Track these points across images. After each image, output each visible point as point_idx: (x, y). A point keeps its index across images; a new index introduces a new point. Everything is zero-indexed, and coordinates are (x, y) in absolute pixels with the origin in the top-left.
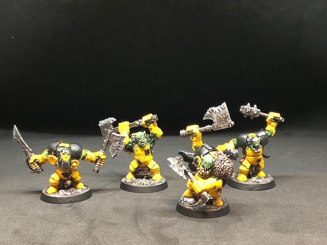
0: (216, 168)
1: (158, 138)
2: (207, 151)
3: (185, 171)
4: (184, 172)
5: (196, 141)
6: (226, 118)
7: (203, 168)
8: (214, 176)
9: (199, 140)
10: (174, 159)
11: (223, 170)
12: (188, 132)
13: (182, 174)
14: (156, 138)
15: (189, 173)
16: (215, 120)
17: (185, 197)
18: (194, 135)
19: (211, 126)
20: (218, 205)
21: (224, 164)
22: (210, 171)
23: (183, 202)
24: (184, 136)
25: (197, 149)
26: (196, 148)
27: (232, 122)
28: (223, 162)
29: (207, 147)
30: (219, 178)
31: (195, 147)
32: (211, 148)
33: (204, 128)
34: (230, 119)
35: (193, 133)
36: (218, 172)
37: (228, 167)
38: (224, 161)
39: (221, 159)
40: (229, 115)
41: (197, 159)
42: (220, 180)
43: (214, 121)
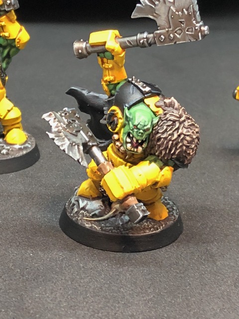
0: (159, 139)
1: (18, 49)
2: (138, 96)
3: (85, 145)
4: (81, 148)
5: (112, 69)
6: (189, 17)
7: (129, 140)
8: (153, 158)
9: (120, 68)
10: (58, 114)
11: (177, 144)
12: (93, 46)
13: (77, 154)
14: (13, 50)
15: (95, 150)
16: (161, 21)
17: (82, 196)
18: (107, 54)
19: (152, 35)
20: (157, 218)
21: (180, 131)
22: (144, 145)
23: (76, 210)
24: (81, 56)
25: (115, 88)
26: (112, 85)
27: (202, 28)
28: (177, 124)
29: (140, 85)
30: (166, 164)
31: (109, 83)
32: (148, 89)
33: (135, 38)
34: (199, 18)
35: (105, 51)
36: (166, 149)
37: (188, 138)
38: (180, 123)
39: (173, 118)
40: (197, 8)
41: (113, 115)
42: (167, 168)
43: (159, 23)
